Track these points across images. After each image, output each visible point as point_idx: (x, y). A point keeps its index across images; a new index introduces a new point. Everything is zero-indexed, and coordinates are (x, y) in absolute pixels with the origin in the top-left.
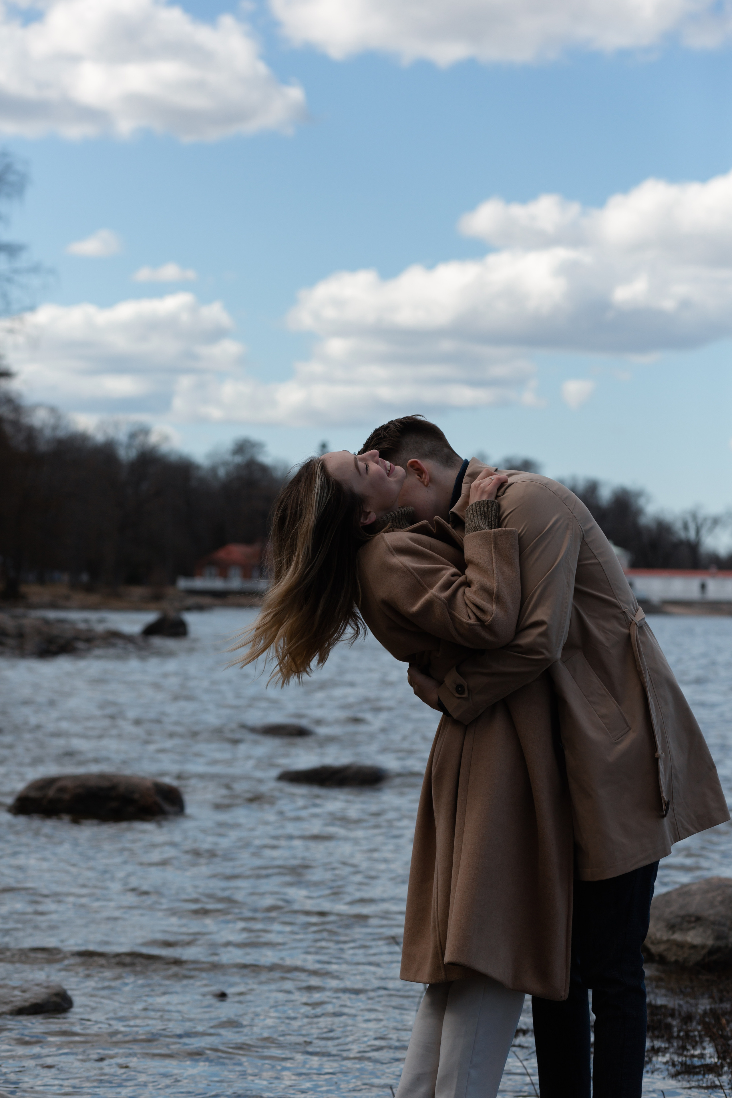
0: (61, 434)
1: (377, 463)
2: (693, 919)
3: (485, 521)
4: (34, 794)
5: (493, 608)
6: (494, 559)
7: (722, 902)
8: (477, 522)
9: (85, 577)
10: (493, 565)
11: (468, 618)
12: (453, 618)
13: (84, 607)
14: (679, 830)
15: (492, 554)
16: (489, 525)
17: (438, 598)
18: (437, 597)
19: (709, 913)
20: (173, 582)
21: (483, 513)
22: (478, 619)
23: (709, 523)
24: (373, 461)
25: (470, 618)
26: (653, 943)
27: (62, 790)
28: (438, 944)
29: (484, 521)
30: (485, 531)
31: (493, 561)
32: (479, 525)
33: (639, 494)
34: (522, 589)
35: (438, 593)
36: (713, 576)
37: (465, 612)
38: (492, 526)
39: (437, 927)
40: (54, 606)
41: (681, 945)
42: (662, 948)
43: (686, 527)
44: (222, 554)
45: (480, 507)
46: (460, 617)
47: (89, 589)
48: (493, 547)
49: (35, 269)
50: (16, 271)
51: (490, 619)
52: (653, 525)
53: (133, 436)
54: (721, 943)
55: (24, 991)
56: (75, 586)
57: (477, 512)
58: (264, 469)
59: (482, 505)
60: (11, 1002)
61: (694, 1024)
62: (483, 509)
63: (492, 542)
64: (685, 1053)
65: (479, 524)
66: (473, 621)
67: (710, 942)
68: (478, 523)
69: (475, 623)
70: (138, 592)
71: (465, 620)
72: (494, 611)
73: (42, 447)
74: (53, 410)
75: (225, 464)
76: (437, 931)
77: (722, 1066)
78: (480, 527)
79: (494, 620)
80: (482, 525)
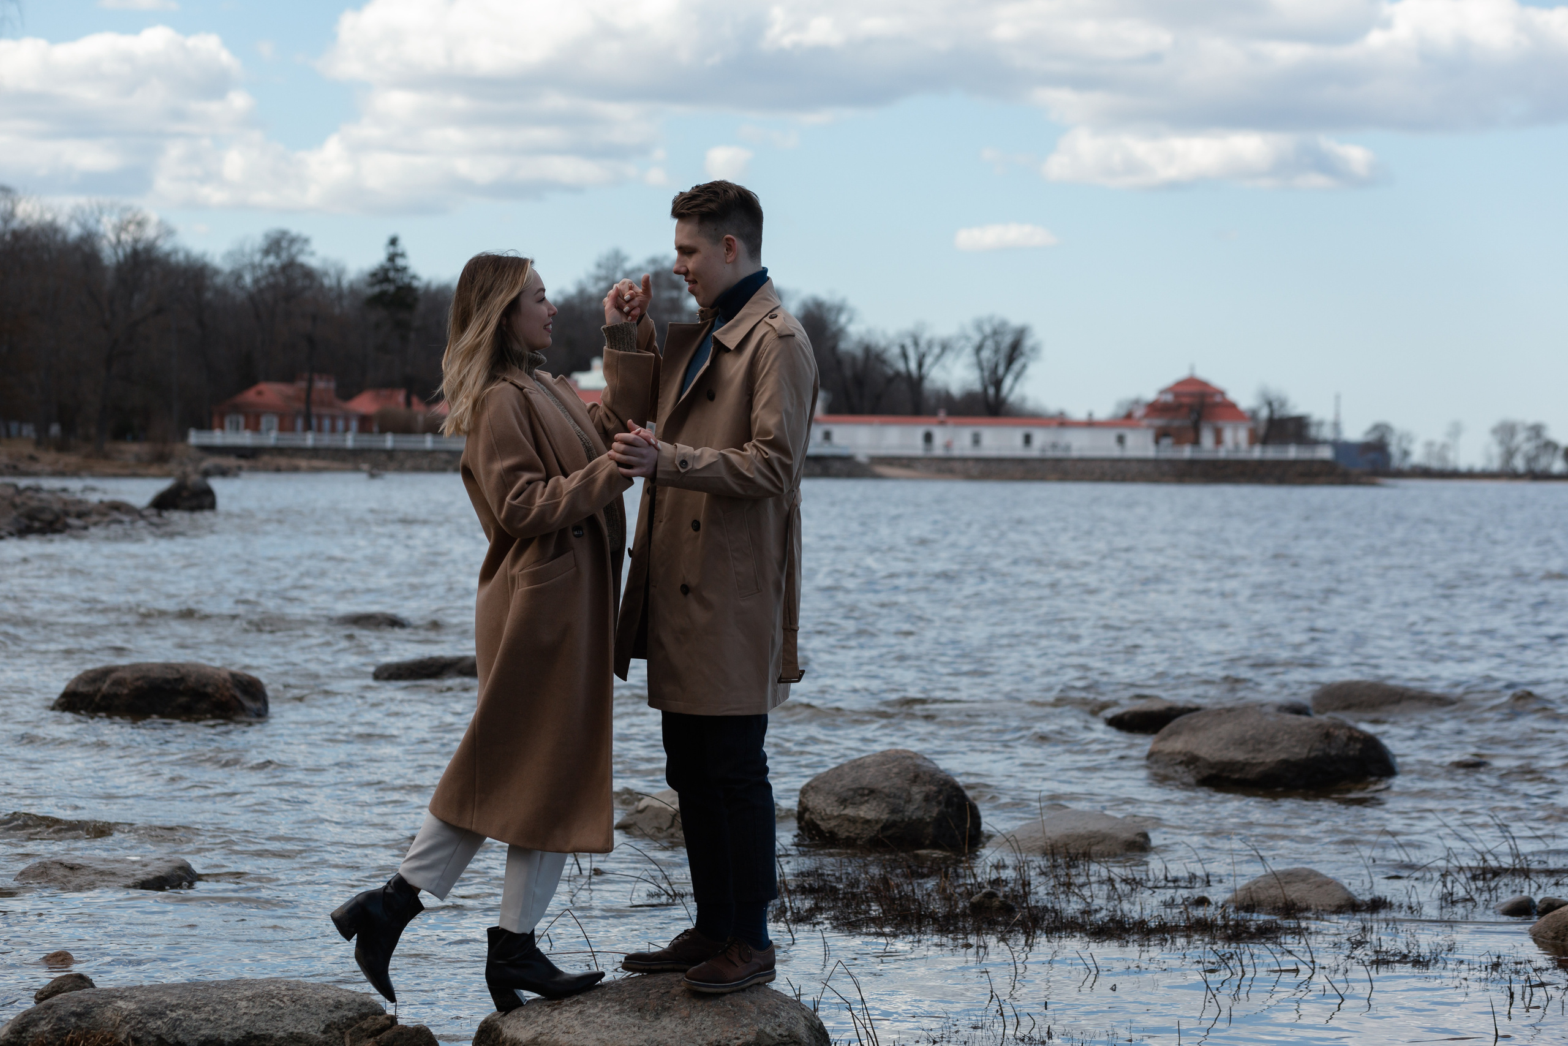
2: (866, 792)
4: (82, 689)
7: (898, 774)
9: (55, 429)
19: (884, 785)
20: (184, 436)
23: (936, 350)
27: (119, 682)
33: (840, 309)
36: (942, 423)
41: (853, 820)
42: (833, 823)
43: (905, 356)
44: (250, 395)
47: (63, 446)
52: (859, 353)
53: (121, 229)
54: (897, 817)
55: (145, 865)
56: (42, 441)
58: (309, 274)
60: (134, 875)
67: (885, 816)
70: (132, 449)
75: (253, 267)
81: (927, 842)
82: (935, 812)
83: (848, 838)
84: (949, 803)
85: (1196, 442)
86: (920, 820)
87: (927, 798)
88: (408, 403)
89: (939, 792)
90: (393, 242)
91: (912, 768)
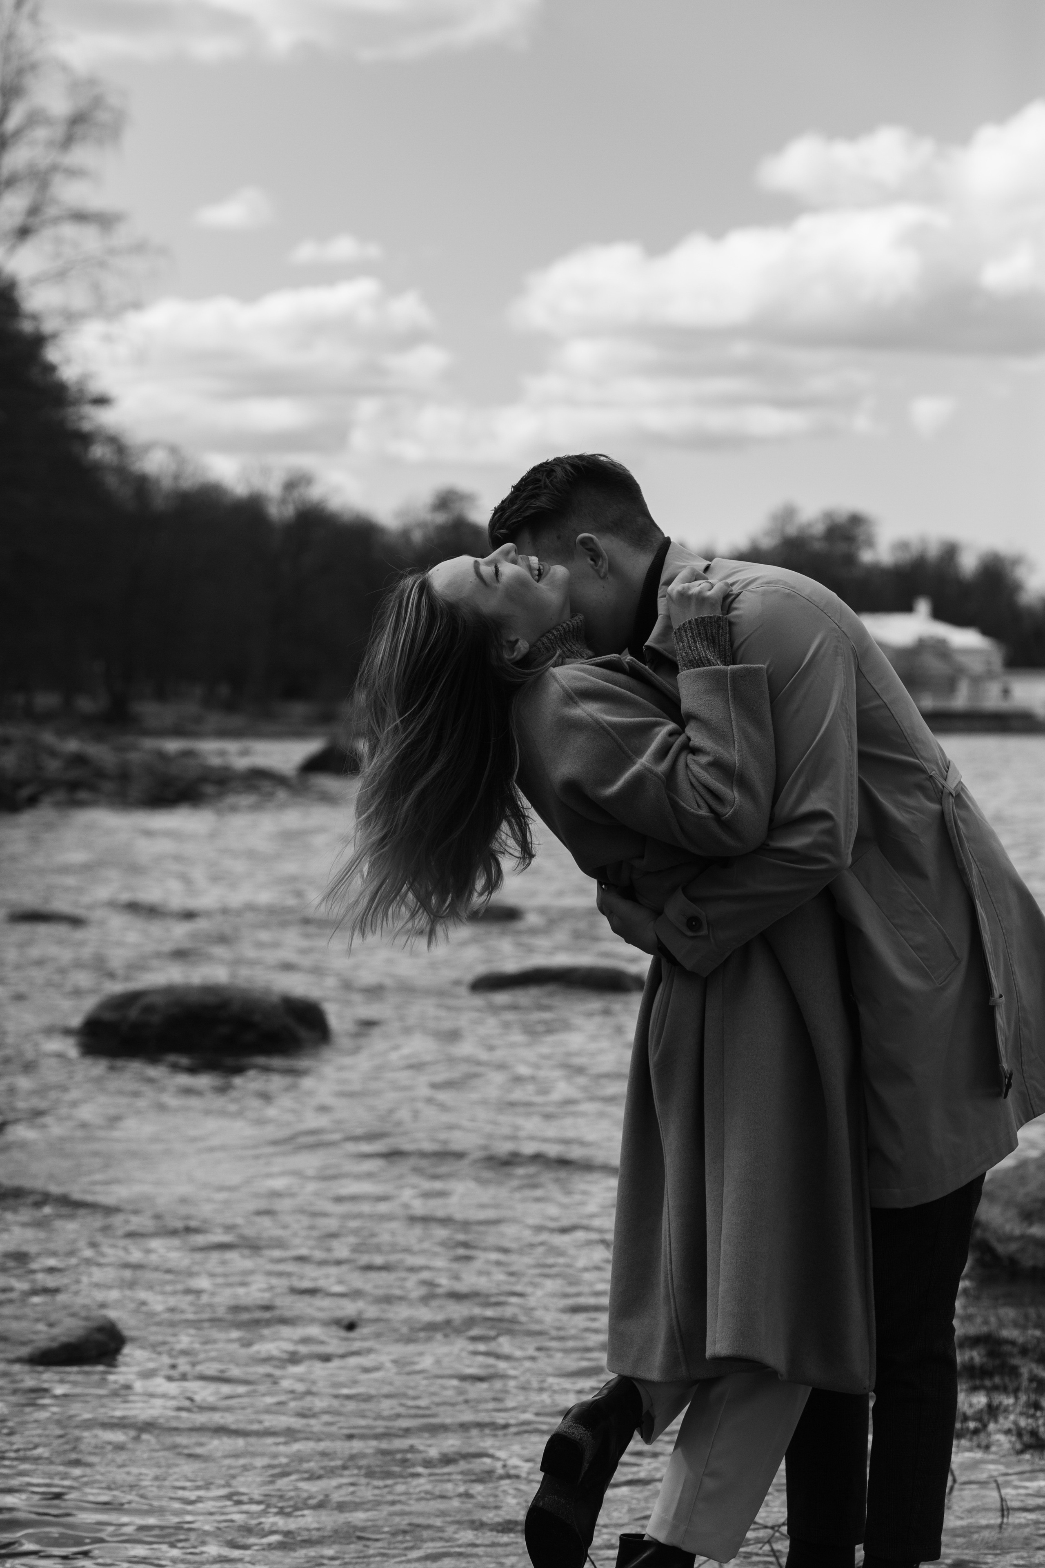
0: (187, 484)
1: (514, 562)
3: (715, 651)
5: (734, 795)
6: (733, 715)
8: (703, 652)
9: (224, 690)
10: (732, 725)
11: (696, 807)
12: (675, 805)
13: (223, 733)
14: (1032, 1102)
15: (729, 706)
16: (720, 657)
17: (652, 773)
18: (650, 771)
21: (711, 638)
22: (711, 810)
24: (507, 560)
25: (699, 806)
26: (1000, 1240)
27: (147, 1010)
28: (675, 1322)
29: (713, 650)
30: (717, 667)
31: (732, 718)
32: (707, 657)
34: (777, 761)
35: (651, 764)
37: (691, 796)
38: (725, 658)
39: (671, 1297)
40: (178, 732)
41: (1041, 1243)
42: (1013, 1247)
45: (704, 627)
46: (683, 804)
47: (230, 707)
48: (730, 694)
49: (139, 248)
50: (112, 251)
51: (730, 813)
53: (291, 485)
56: (210, 701)
57: (700, 634)
59: (709, 625)
62: (710, 632)
63: (729, 688)
65: (706, 655)
66: (704, 812)
68: (704, 654)
69: (708, 814)
70: (299, 709)
71: (692, 810)
72: (736, 800)
73: (159, 504)
74: (173, 450)
75: (422, 525)
76: (672, 1304)
78: (708, 660)
79: (735, 814)
80: (712, 658)
83: (1035, 1269)
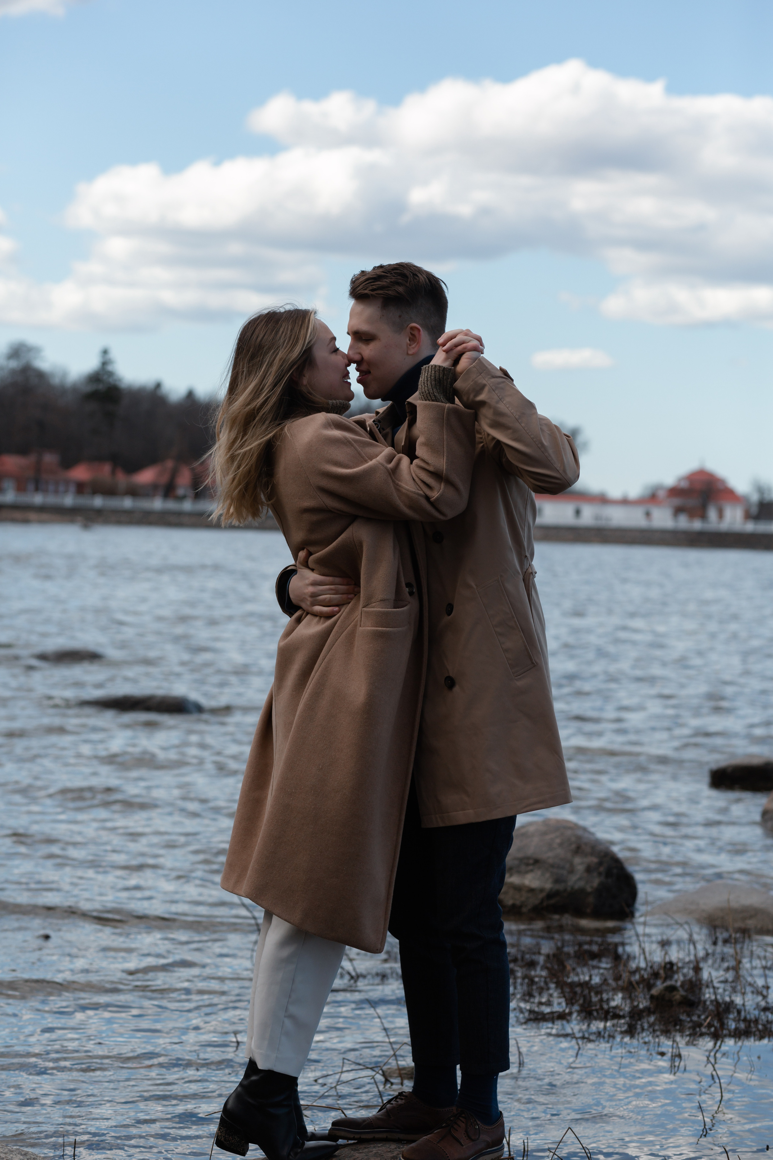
2: (531, 861)
5: (441, 486)
6: (445, 436)
7: (561, 845)
8: (431, 389)
10: (443, 444)
12: (397, 487)
15: (443, 430)
19: (548, 856)
22: (424, 492)
29: (439, 388)
31: (444, 438)
32: (434, 394)
46: (405, 486)
48: (444, 423)
51: (435, 497)
54: (560, 887)
57: (431, 376)
58: (41, 375)
61: (538, 968)
63: (445, 418)
64: (532, 1000)
65: (433, 391)
67: (549, 886)
72: (441, 489)
77: (570, 1014)
78: (435, 396)
80: (437, 395)
81: (588, 910)
82: (596, 882)
83: (514, 906)
84: (608, 874)
85: (703, 516)
86: (582, 891)
87: (589, 870)
88: (113, 473)
89: (600, 864)
90: (105, 352)
91: (573, 839)
